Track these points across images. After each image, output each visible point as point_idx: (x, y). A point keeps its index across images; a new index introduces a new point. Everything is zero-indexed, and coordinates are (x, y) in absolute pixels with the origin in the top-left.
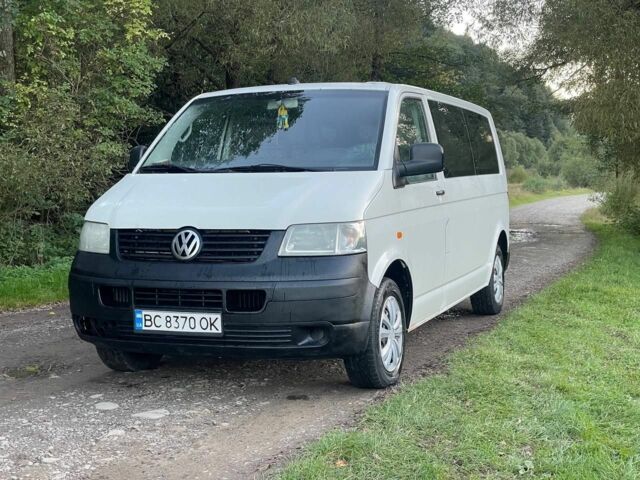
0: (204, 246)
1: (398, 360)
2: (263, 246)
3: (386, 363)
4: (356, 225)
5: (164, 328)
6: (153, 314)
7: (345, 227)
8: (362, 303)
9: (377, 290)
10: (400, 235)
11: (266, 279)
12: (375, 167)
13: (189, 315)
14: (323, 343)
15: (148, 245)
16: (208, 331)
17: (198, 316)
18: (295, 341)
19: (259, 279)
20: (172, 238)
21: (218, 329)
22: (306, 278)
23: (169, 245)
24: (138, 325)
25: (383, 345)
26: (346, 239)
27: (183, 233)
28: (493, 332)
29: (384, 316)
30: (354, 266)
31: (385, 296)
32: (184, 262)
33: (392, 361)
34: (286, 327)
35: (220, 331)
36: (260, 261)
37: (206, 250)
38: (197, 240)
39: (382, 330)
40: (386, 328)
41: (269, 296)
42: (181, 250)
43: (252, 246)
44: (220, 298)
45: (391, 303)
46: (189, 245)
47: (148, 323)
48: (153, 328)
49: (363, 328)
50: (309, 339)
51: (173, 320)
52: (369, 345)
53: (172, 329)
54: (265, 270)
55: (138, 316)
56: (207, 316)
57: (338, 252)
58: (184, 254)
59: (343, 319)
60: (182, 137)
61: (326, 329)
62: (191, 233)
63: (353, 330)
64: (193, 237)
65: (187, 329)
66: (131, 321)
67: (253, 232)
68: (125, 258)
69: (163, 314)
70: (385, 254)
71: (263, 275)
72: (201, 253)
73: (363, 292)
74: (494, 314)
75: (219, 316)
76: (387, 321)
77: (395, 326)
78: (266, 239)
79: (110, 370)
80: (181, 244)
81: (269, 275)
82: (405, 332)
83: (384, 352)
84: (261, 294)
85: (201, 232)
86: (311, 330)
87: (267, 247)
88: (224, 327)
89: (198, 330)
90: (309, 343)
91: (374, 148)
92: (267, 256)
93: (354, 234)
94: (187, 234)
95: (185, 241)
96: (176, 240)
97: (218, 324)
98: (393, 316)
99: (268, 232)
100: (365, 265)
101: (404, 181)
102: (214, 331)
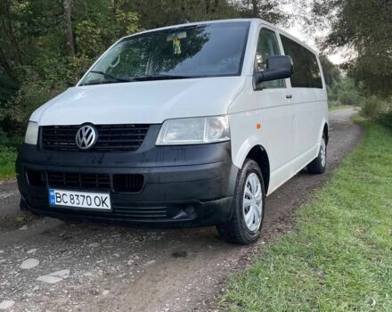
0: (99, 138)
1: (258, 220)
2: (143, 137)
3: (248, 225)
4: (221, 119)
5: (69, 204)
6: (61, 192)
7: (212, 120)
8: (227, 183)
9: (240, 171)
10: (259, 126)
11: (144, 165)
12: (239, 74)
13: (86, 194)
14: (193, 217)
15: (63, 138)
16: (101, 207)
17: (93, 195)
18: (170, 216)
19: (139, 165)
20: (76, 132)
21: (108, 206)
22: (177, 163)
23: (74, 138)
24: (52, 201)
25: (246, 212)
26: (213, 130)
27: (83, 128)
28: (324, 189)
29: (246, 190)
30: (219, 152)
31: (248, 173)
32: (84, 151)
33: (254, 222)
34: (162, 205)
35: (110, 208)
36: (141, 150)
37: (101, 141)
38: (93, 133)
39: (245, 201)
40: (249, 198)
41: (146, 178)
42: (81, 141)
43: (136, 137)
44: (108, 181)
45: (253, 178)
46: (87, 137)
47: (59, 200)
48: (62, 204)
49: (228, 201)
50: (182, 214)
51: (75, 197)
52: (235, 214)
53: (75, 205)
54: (145, 157)
55: (52, 194)
56: (99, 195)
57: (206, 141)
58: (83, 145)
59: (210, 197)
60: (113, 63)
61: (196, 205)
62: (90, 127)
63: (219, 205)
64: (90, 131)
65: (85, 206)
66: (47, 197)
67: (137, 125)
68: (45, 148)
69: (68, 193)
70: (247, 141)
71: (142, 161)
72: (97, 143)
73: (228, 173)
74: (321, 173)
75: (108, 195)
76: (249, 192)
77: (256, 196)
78: (145, 131)
79: (62, 222)
80: (81, 136)
81: (147, 161)
82: (264, 197)
83: (248, 217)
84: (140, 177)
85: (97, 127)
86: (184, 206)
87: (146, 138)
88: (112, 204)
89: (93, 206)
90: (182, 217)
91: (239, 61)
92: (146, 146)
93: (220, 126)
94: (86, 129)
95: (85, 134)
96: (78, 134)
97: (108, 202)
98: (254, 188)
99: (148, 125)
100: (229, 151)
101: (262, 85)
102: (105, 207)
